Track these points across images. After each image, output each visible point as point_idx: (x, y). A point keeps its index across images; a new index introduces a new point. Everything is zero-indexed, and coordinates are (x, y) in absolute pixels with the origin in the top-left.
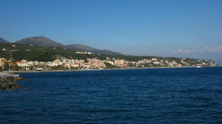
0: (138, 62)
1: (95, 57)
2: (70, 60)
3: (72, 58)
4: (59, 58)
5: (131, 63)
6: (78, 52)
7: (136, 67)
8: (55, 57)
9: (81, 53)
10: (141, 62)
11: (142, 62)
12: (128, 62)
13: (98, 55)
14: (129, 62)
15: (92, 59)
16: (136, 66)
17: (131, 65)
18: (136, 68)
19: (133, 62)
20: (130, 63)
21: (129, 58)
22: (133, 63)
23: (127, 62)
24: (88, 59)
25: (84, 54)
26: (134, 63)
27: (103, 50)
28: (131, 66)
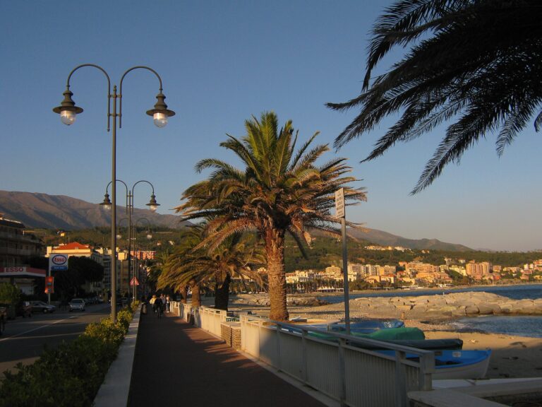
0: (523, 268)
1: (415, 257)
2: (362, 267)
3: (363, 260)
4: (335, 261)
5: (507, 272)
6: (371, 248)
7: (523, 281)
8: (326, 261)
9: (379, 249)
10: (531, 266)
11: (534, 267)
12: (500, 267)
13: (423, 252)
14: (503, 268)
15: (411, 263)
16: (522, 278)
17: (508, 276)
18: (524, 284)
19: (511, 268)
20: (505, 269)
21: (498, 259)
22: (511, 271)
23: (497, 269)
24: (401, 264)
25: (387, 251)
26: (514, 269)
27: (421, 239)
28: (509, 278)
